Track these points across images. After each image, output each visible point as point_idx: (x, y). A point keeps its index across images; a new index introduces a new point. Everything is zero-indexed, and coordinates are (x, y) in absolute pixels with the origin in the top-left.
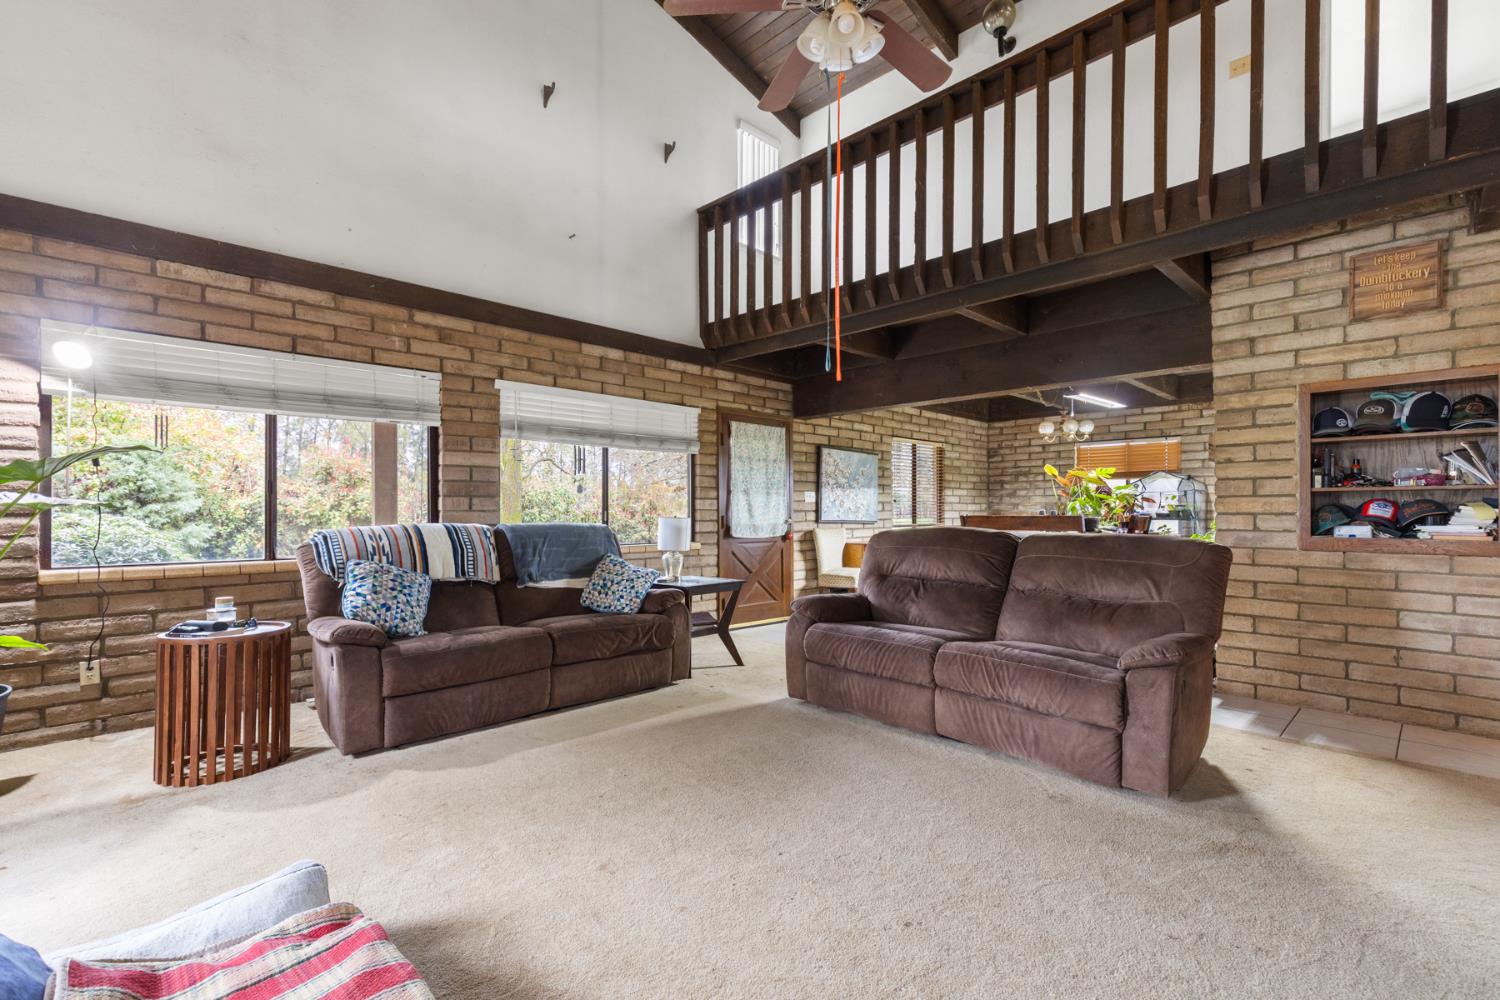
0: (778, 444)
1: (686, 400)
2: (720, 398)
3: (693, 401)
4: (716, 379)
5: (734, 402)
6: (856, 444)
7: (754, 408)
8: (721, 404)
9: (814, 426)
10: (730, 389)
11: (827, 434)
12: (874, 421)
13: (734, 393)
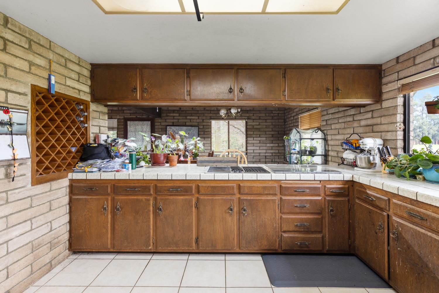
0: (147, 126)
1: (113, 117)
2: (125, 115)
3: (115, 117)
4: (124, 110)
5: (130, 116)
6: (187, 124)
7: (138, 117)
8: (125, 117)
9: (166, 119)
10: (129, 112)
11: (172, 121)
12: (198, 115)
13: (130, 113)
